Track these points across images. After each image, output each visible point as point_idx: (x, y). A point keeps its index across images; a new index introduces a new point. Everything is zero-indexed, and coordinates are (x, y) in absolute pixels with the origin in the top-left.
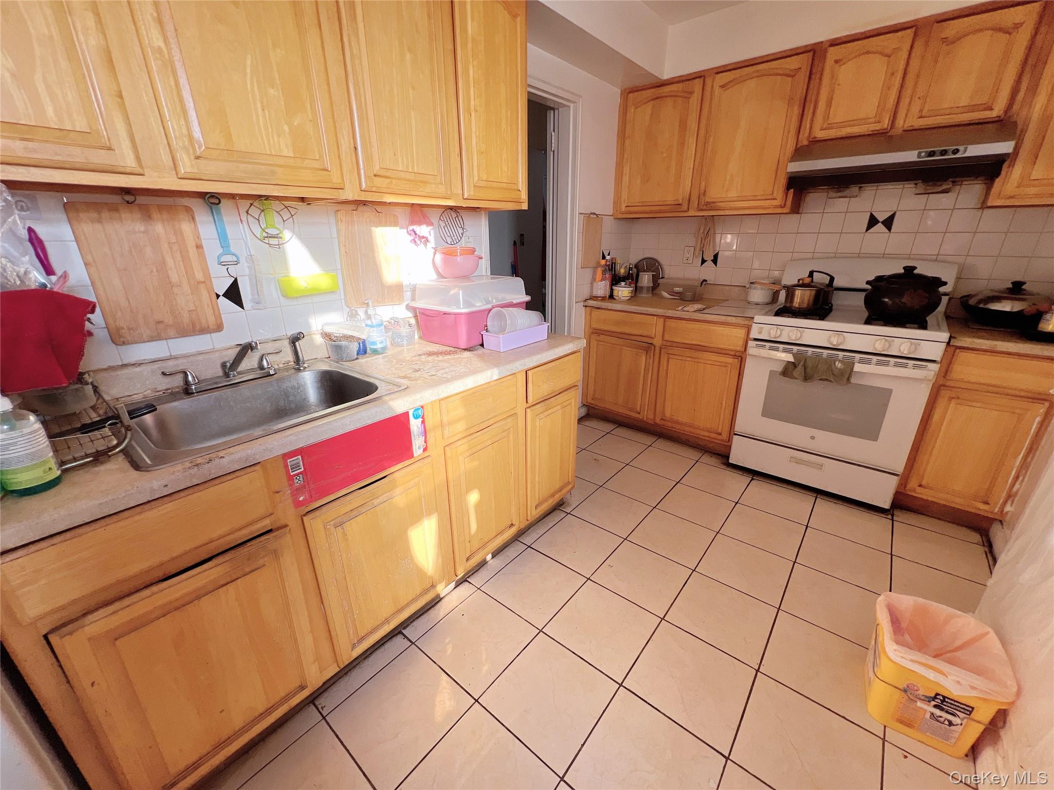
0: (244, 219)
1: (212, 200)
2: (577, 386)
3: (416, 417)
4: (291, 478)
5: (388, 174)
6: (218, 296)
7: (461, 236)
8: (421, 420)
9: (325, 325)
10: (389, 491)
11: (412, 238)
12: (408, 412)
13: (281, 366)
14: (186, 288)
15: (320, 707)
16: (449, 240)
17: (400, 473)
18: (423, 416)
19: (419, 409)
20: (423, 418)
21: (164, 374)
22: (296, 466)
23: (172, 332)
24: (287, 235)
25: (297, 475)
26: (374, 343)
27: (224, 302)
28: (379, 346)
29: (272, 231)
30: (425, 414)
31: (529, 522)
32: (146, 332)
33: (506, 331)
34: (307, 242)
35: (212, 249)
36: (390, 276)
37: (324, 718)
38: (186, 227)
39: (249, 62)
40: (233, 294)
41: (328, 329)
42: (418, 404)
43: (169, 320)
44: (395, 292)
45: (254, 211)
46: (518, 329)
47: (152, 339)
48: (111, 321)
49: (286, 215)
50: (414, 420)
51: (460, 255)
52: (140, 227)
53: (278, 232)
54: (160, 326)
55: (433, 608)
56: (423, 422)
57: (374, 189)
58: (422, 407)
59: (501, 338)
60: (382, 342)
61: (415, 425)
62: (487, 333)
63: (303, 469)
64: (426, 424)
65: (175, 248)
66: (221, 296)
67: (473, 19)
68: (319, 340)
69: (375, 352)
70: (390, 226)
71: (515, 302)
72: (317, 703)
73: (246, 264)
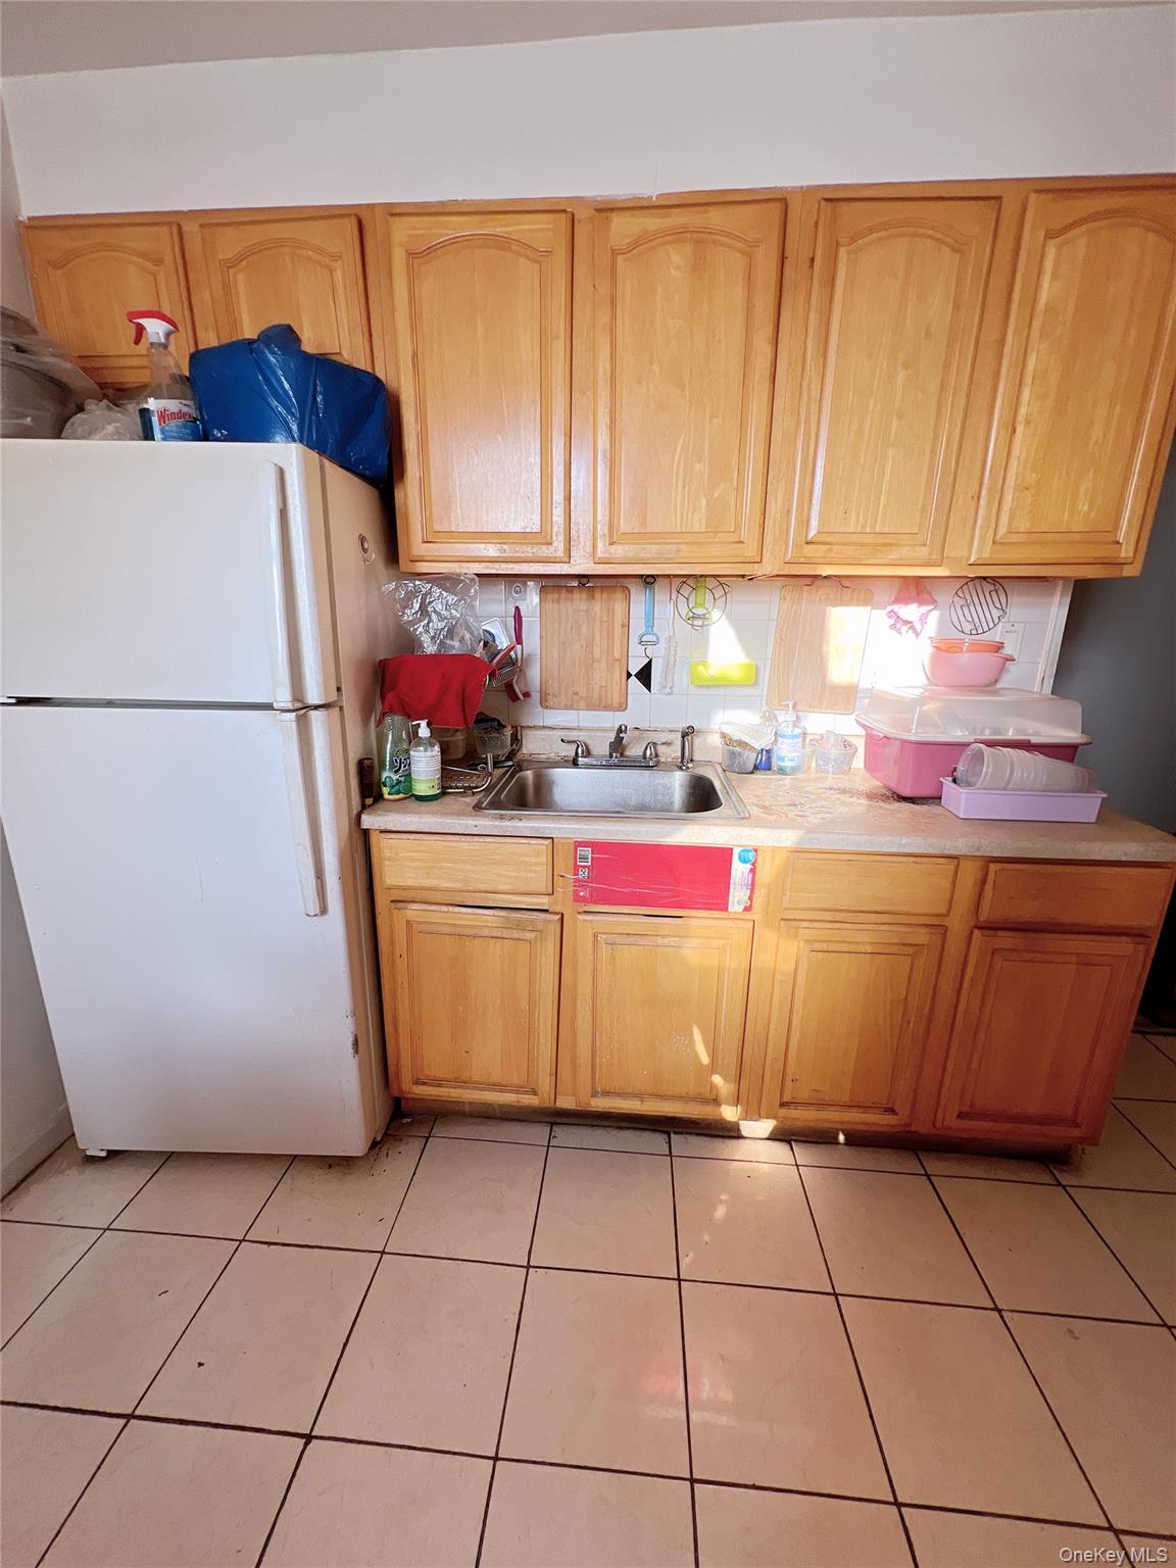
0: (674, 598)
1: (649, 581)
2: (1147, 937)
3: (744, 861)
4: (576, 868)
5: (828, 539)
6: (629, 675)
7: (996, 621)
8: (749, 866)
9: (726, 723)
10: (681, 937)
11: (892, 621)
12: (732, 849)
13: (669, 760)
14: (604, 665)
15: (553, 1134)
16: (968, 628)
17: (700, 921)
18: (755, 862)
19: (750, 851)
20: (753, 864)
21: (562, 740)
22: (583, 858)
23: (582, 704)
24: (716, 614)
25: (584, 867)
26: (781, 759)
27: (634, 681)
28: (787, 764)
29: (699, 611)
30: (760, 860)
31: (934, 1132)
32: (563, 700)
33: (978, 786)
34: (735, 622)
35: (637, 627)
36: (839, 672)
37: (549, 1146)
38: (619, 607)
39: (681, 441)
40: (645, 676)
41: (727, 730)
42: (751, 843)
43: (583, 693)
44: (845, 697)
45: (686, 591)
46: (1010, 786)
47: (567, 708)
48: (544, 688)
49: (719, 592)
50: (740, 864)
51: (968, 651)
52: (584, 606)
53: (705, 611)
54: (576, 697)
55: (721, 1140)
56: (753, 871)
57: (802, 560)
58: (756, 850)
59: (964, 796)
60: (793, 760)
61: (739, 870)
62: (953, 785)
63: (590, 864)
64: (757, 876)
65: (605, 625)
66: (633, 674)
67: (1054, 277)
68: (715, 740)
69: (782, 771)
70: (858, 604)
71: (1035, 740)
72: (554, 1128)
73: (664, 645)
